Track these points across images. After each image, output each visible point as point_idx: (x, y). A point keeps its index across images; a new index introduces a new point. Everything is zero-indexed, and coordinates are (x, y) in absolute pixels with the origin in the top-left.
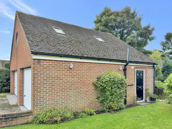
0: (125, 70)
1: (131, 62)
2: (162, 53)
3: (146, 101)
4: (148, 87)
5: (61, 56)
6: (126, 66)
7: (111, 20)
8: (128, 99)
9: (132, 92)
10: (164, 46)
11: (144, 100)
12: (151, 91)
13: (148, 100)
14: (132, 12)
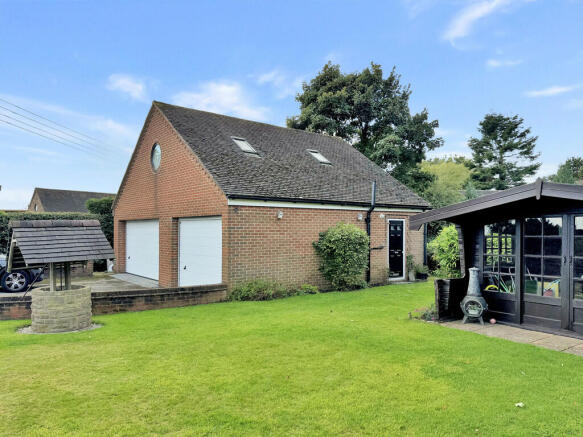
0: (368, 220)
1: (379, 206)
2: (473, 170)
3: (408, 279)
4: (412, 253)
5: (265, 199)
6: (369, 212)
7: (339, 99)
8: (374, 273)
9: (381, 261)
10: (481, 152)
11: (404, 278)
12: (419, 260)
13: (412, 276)
14: (385, 77)
